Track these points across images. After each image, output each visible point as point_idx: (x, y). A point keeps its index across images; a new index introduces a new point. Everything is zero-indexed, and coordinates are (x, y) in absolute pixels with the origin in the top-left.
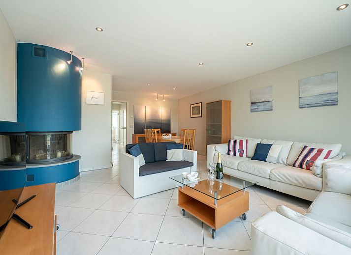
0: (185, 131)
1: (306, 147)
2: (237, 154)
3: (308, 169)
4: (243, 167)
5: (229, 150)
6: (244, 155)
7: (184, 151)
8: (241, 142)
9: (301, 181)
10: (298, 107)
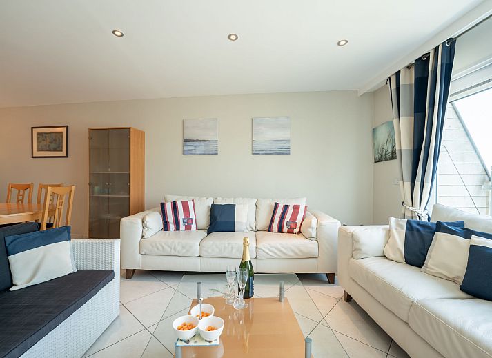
0: (49, 188)
1: (276, 205)
2: (182, 227)
3: (290, 231)
4: (210, 251)
5: (166, 223)
6: (194, 227)
7: (74, 244)
8: (185, 205)
9: (298, 252)
10: (250, 152)
